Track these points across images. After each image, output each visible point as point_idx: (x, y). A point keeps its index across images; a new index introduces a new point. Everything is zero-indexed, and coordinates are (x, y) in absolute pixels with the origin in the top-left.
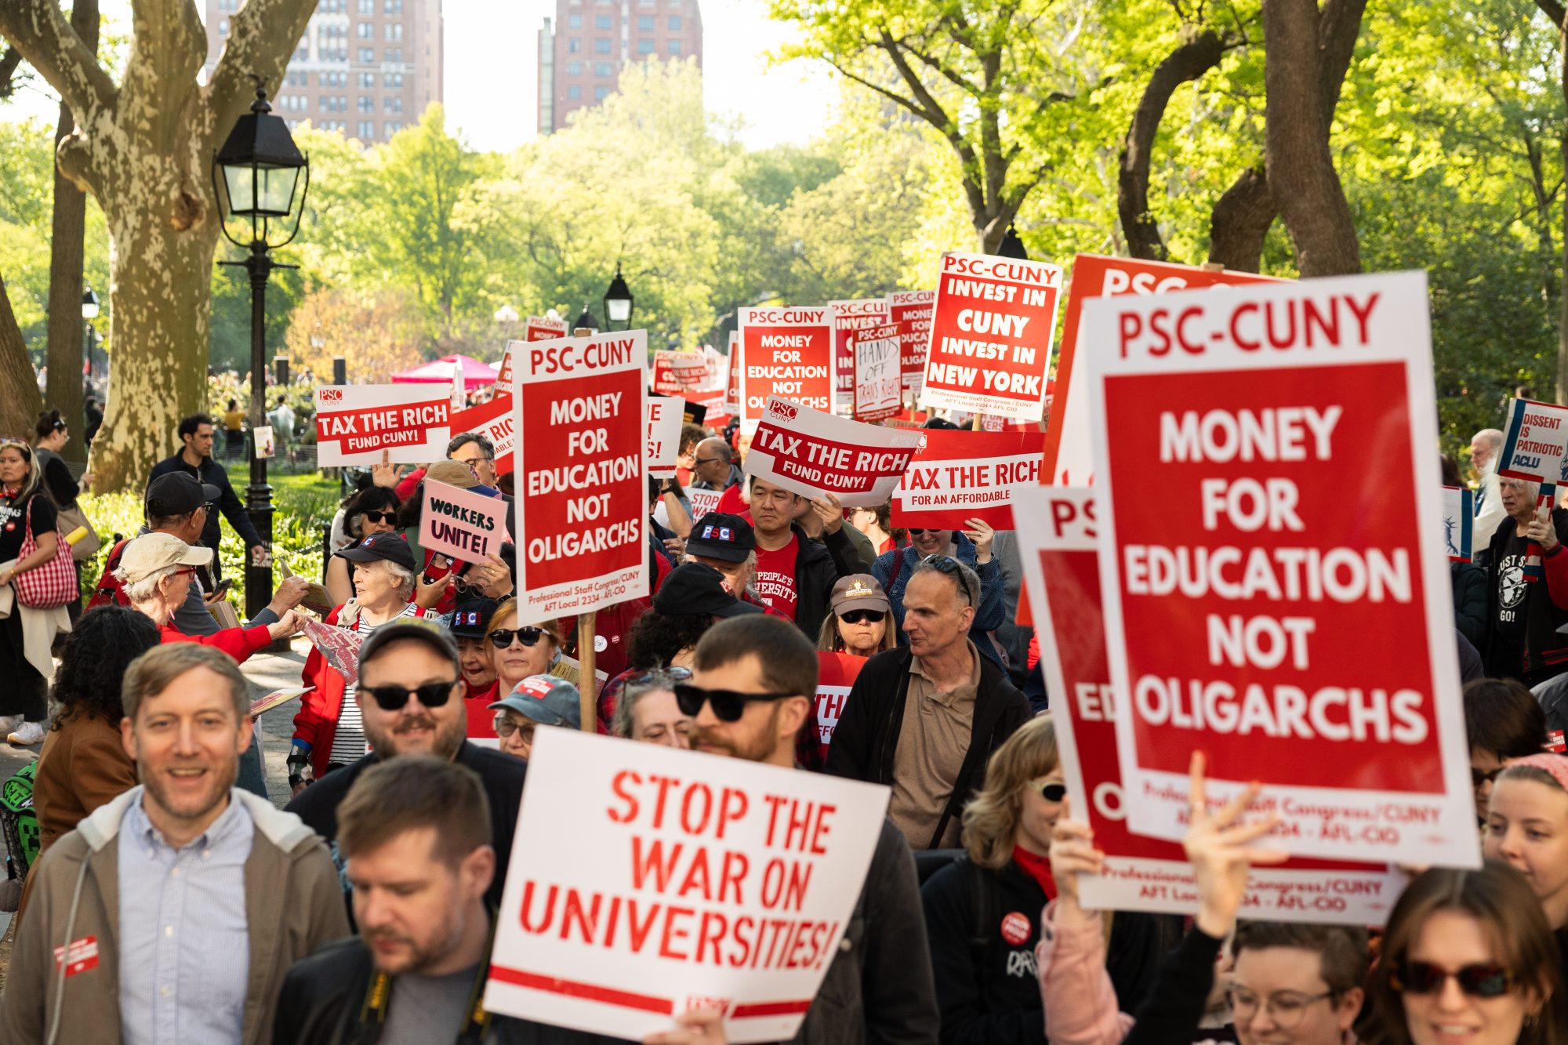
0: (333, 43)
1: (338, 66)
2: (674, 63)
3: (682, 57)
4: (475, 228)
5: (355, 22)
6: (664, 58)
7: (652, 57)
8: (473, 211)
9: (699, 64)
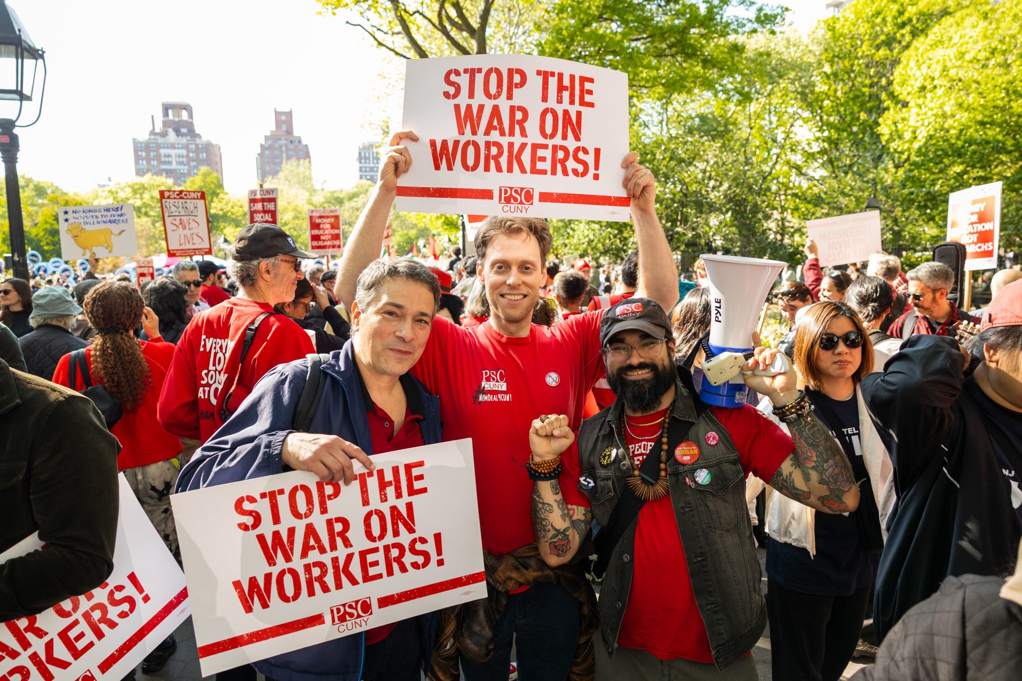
0: (181, 159)
1: (182, 167)
2: (302, 161)
3: (305, 159)
4: (221, 213)
5: (188, 152)
6: (298, 159)
7: (294, 159)
8: (219, 206)
9: (310, 162)
